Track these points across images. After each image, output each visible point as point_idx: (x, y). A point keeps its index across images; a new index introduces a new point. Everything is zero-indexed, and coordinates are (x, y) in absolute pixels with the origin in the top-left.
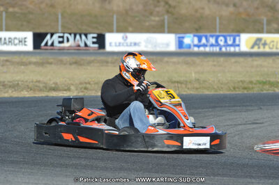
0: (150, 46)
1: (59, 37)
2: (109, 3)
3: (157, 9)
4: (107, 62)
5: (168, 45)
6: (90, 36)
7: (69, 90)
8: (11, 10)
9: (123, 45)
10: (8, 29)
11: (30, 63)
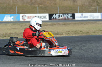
0: (91, 17)
1: (58, 15)
2: (76, 2)
3: (94, 4)
4: (76, 24)
5: (98, 17)
6: (69, 15)
7: (62, 34)
8: (40, 6)
9: (82, 17)
10: (39, 13)
11: (48, 25)
